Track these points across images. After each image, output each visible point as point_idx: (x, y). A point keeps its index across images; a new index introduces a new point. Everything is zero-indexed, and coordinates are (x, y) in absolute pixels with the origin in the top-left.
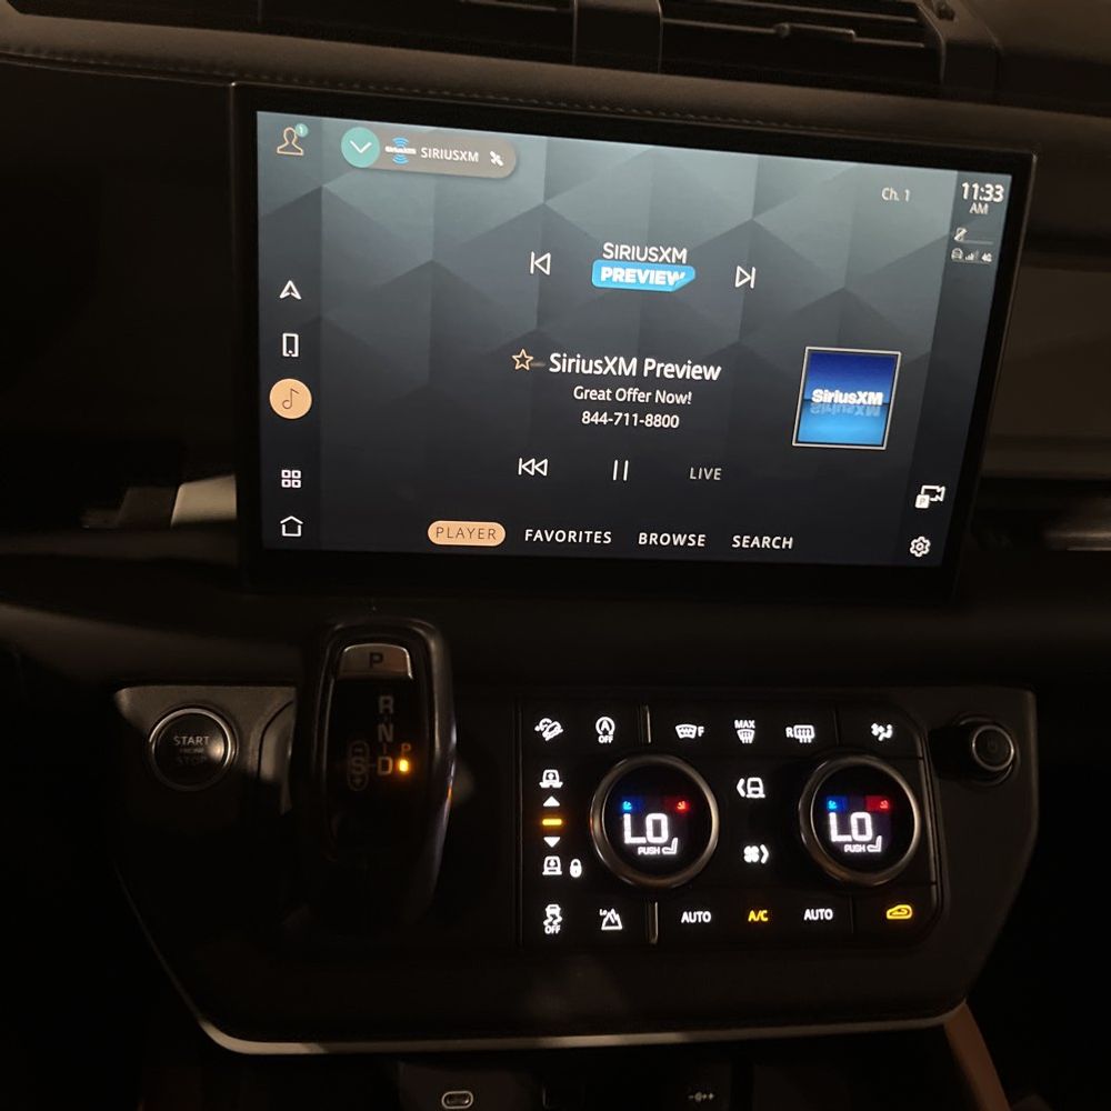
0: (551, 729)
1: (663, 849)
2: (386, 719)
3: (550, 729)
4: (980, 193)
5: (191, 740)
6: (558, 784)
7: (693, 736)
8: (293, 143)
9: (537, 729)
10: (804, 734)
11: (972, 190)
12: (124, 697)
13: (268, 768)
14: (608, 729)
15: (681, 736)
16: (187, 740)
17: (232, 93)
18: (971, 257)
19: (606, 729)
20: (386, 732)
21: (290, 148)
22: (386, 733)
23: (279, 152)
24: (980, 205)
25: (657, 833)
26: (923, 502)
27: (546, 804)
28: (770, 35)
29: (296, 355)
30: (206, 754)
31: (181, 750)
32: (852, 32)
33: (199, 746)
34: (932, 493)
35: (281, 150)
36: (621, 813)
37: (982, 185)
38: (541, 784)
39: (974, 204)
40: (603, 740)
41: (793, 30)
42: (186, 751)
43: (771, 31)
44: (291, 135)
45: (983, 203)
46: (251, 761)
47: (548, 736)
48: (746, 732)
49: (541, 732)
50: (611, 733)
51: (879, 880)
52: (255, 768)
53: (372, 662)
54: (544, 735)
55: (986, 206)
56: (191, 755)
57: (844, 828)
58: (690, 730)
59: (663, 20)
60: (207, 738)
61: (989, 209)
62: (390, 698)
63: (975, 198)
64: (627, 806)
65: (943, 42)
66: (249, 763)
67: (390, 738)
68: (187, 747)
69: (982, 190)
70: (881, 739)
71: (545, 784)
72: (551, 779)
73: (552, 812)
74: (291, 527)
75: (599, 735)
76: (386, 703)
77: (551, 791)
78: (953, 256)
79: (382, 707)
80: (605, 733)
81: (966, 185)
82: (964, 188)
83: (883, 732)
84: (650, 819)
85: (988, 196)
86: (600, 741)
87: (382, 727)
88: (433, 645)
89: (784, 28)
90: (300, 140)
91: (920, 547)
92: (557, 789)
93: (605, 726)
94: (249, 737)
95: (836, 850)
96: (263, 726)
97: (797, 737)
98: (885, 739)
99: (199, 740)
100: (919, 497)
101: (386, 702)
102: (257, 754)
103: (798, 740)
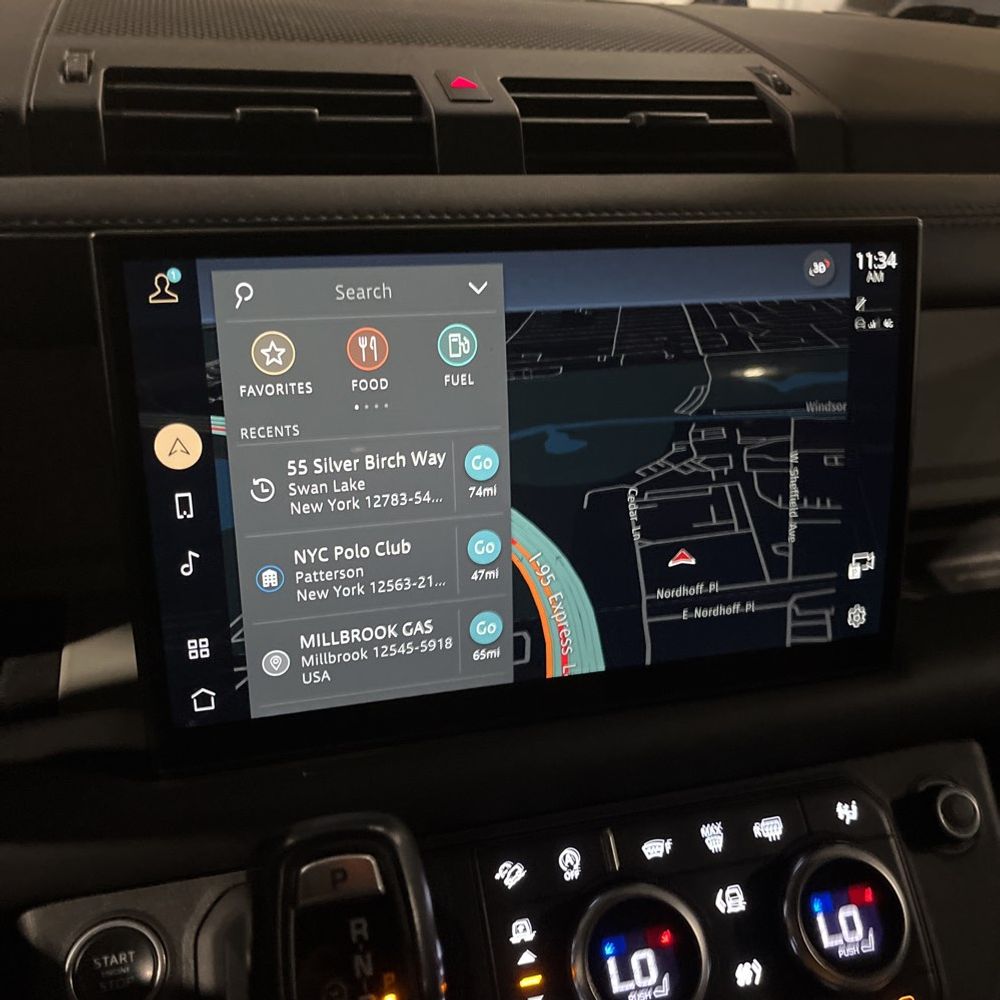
0: (513, 874)
1: (656, 991)
2: (361, 947)
3: (511, 874)
4: (874, 262)
5: (114, 959)
6: (529, 936)
7: (661, 855)
8: (166, 290)
9: (497, 877)
10: (770, 829)
11: (866, 260)
12: (30, 920)
13: (207, 979)
14: (572, 863)
15: (649, 857)
16: (109, 960)
17: (91, 243)
18: (873, 325)
19: (570, 862)
20: (364, 965)
21: (163, 295)
22: (362, 964)
23: (151, 302)
24: (876, 274)
25: (645, 973)
26: (854, 572)
27: (521, 962)
28: (625, 125)
29: (191, 516)
30: (133, 972)
31: (103, 974)
32: (705, 115)
33: (123, 965)
34: (863, 562)
35: (153, 299)
36: (603, 959)
37: (875, 253)
38: (511, 940)
39: (870, 273)
40: (569, 876)
41: (649, 118)
42: (110, 973)
43: (626, 121)
44: (162, 282)
45: (878, 271)
46: (187, 973)
47: (510, 883)
48: (713, 837)
49: (502, 880)
50: (576, 867)
51: (880, 981)
52: (193, 982)
53: (335, 882)
54: (506, 882)
55: (882, 274)
56: (114, 977)
57: (834, 929)
58: (658, 849)
59: (523, 120)
60: (131, 953)
61: (885, 276)
62: (363, 921)
63: (870, 266)
64: (608, 950)
65: (790, 116)
66: (184, 976)
67: (369, 972)
68: (110, 968)
69: (876, 259)
70: (848, 822)
71: (515, 940)
72: (522, 931)
73: (529, 970)
74: (204, 700)
75: (564, 872)
76: (359, 928)
77: (524, 946)
78: (857, 327)
79: (354, 933)
80: (571, 867)
81: (860, 256)
82: (858, 259)
83: (847, 813)
84: (635, 960)
85: (881, 263)
86: (567, 879)
87: (358, 960)
88: (397, 839)
89: (640, 117)
90: (173, 287)
91: (857, 616)
92: (529, 942)
93: (569, 860)
94: (180, 945)
95: (830, 956)
96: (195, 928)
97: (765, 836)
98: (852, 821)
99: (123, 958)
100: (851, 569)
101: (359, 926)
102: (192, 962)
103: (767, 839)
